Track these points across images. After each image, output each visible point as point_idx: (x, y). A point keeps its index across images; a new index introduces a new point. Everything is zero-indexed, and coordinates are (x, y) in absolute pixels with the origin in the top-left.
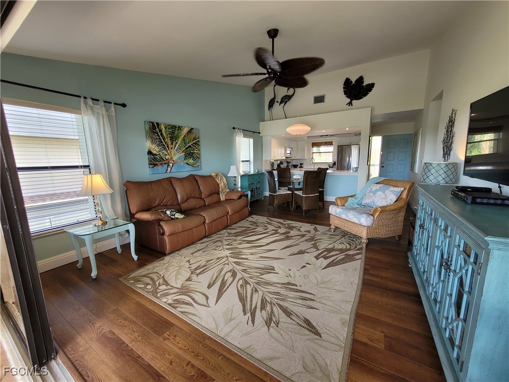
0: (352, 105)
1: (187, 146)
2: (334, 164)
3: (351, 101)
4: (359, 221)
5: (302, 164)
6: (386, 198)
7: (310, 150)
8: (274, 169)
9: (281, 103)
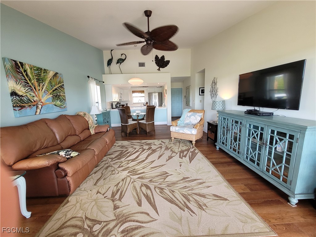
0: (160, 71)
1: (54, 89)
2: (147, 103)
3: (159, 68)
4: (191, 132)
6: (196, 119)
7: (131, 96)
8: (113, 108)
9: (117, 63)
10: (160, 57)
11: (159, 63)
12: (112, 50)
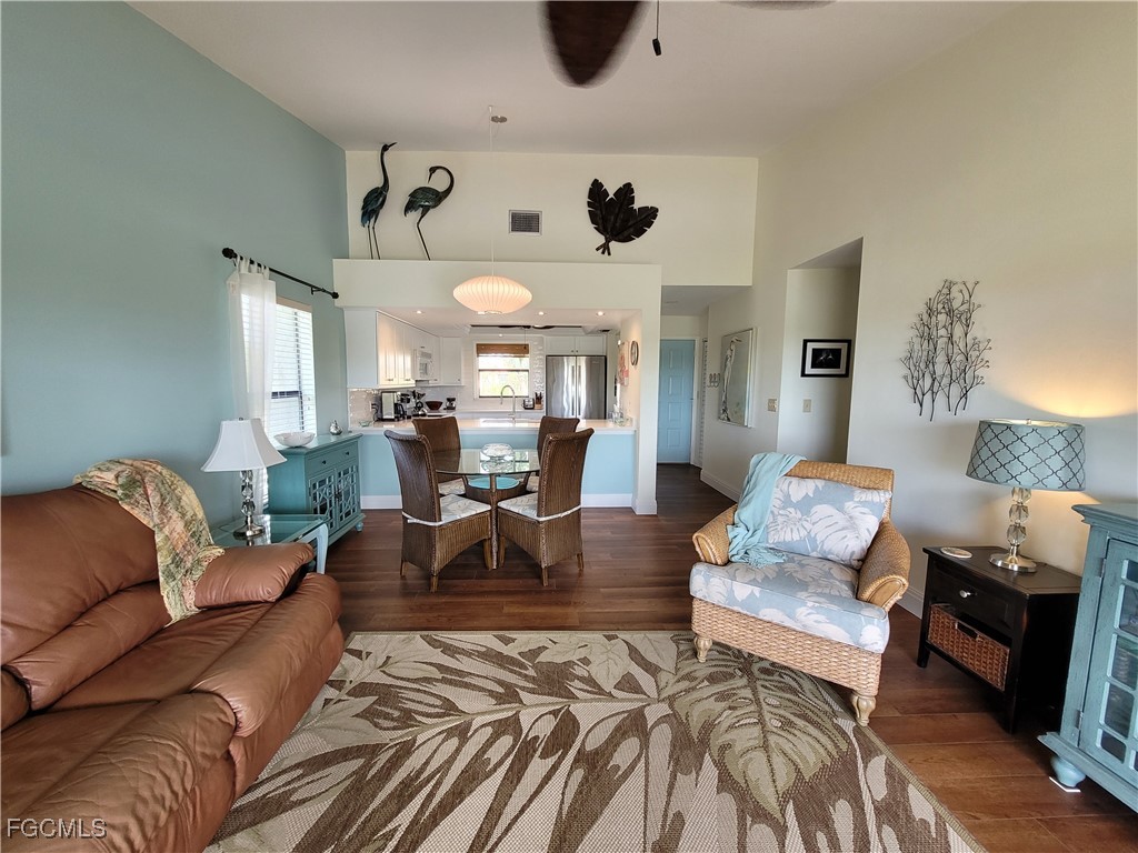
0: (609, 254)
2: (538, 399)
3: (608, 241)
4: (855, 636)
5: (454, 400)
7: (471, 364)
8: (381, 420)
9: (409, 207)
10: (611, 188)
11: (605, 220)
12: (385, 148)
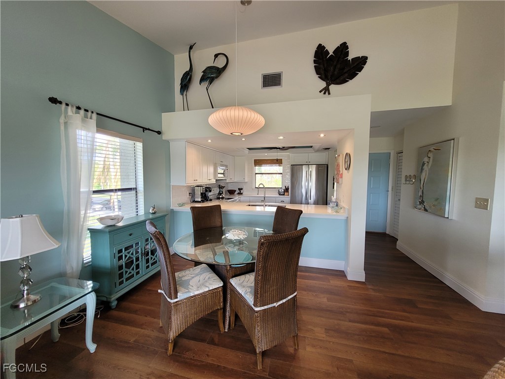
0: (329, 94)
2: (287, 190)
3: (328, 85)
5: (242, 189)
7: (252, 170)
8: (194, 202)
9: (202, 80)
10: (331, 49)
11: (326, 71)
12: (191, 48)
